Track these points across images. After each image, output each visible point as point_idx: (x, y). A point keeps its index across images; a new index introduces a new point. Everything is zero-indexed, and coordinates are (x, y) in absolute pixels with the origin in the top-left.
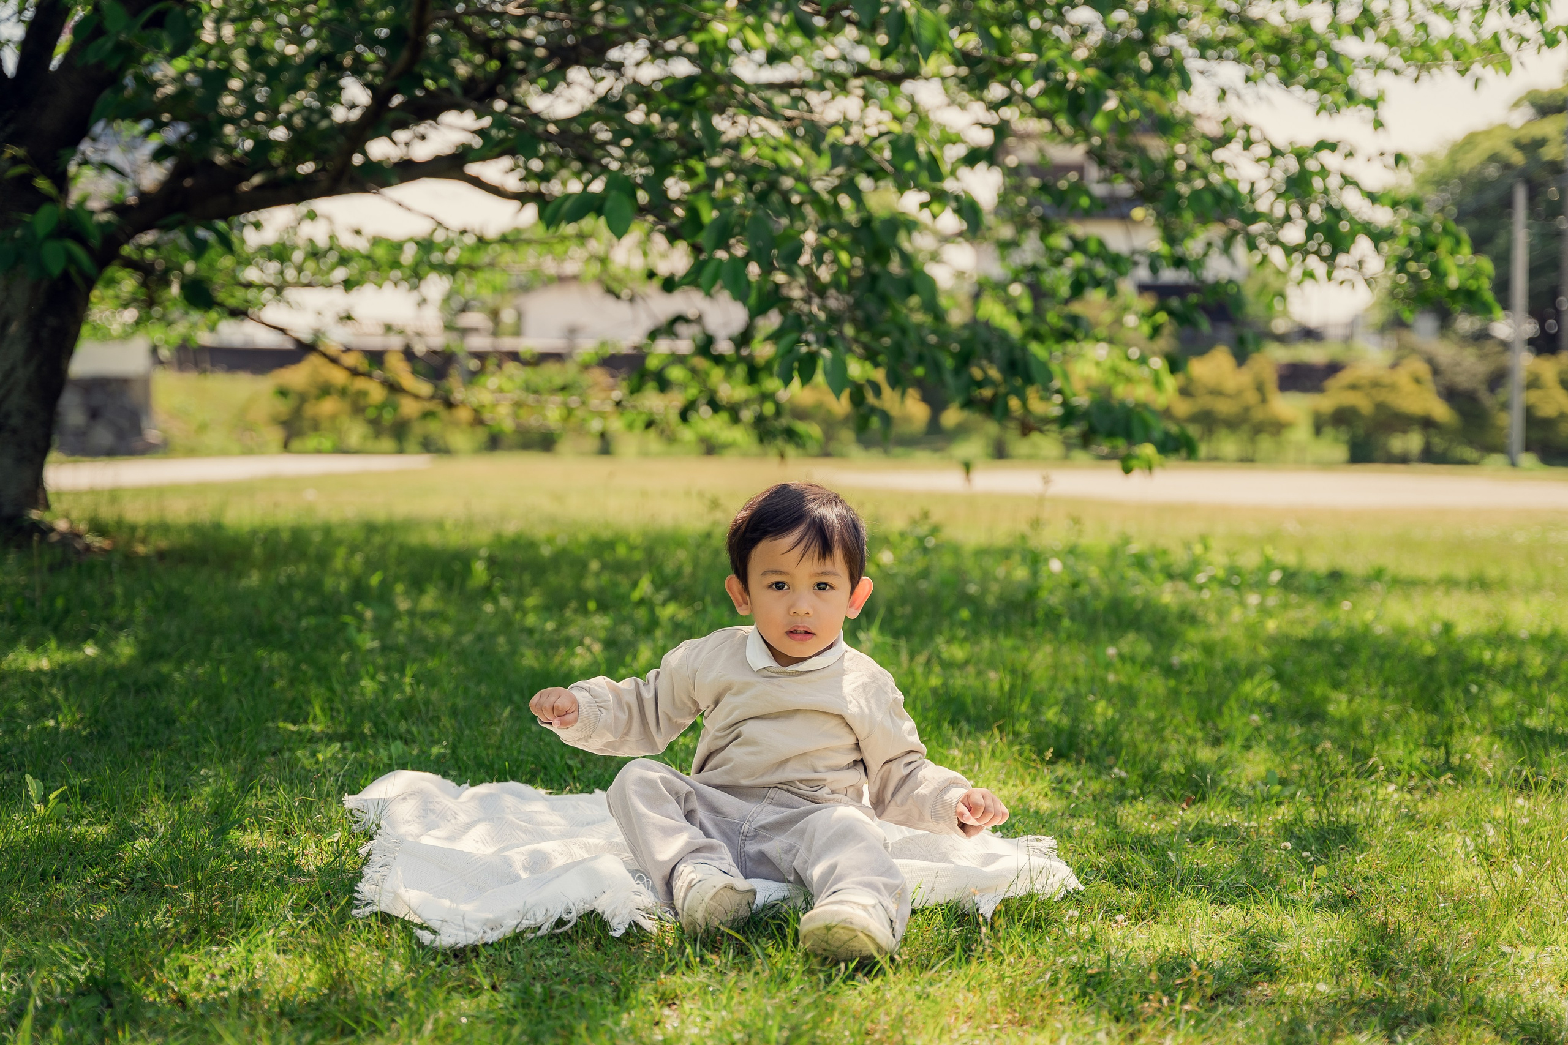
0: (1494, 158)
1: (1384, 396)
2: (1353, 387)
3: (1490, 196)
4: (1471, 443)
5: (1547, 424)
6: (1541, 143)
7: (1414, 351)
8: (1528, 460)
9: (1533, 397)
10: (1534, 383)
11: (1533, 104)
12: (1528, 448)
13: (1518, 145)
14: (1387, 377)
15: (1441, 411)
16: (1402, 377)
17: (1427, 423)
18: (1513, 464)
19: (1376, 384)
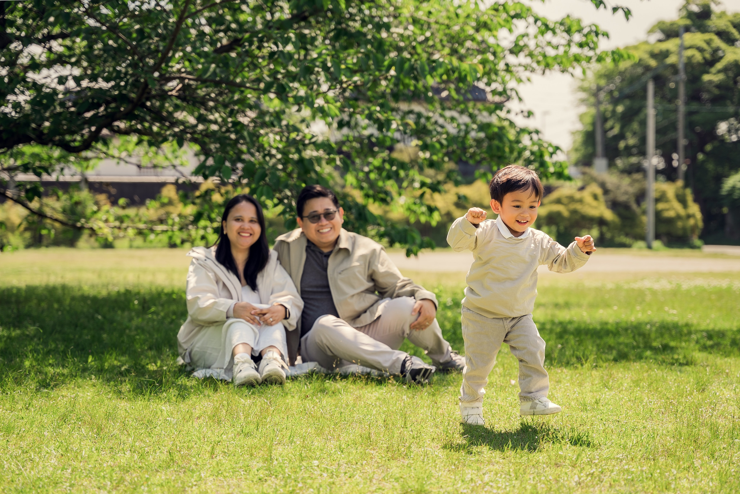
0: (640, 63)
1: (578, 207)
2: (558, 201)
3: (637, 86)
4: (627, 235)
5: (670, 221)
6: (666, 54)
7: (594, 179)
8: (657, 244)
9: (661, 206)
10: (661, 198)
11: (663, 31)
12: (657, 237)
13: (653, 55)
14: (578, 195)
15: (609, 215)
16: (586, 195)
17: (601, 222)
18: (649, 247)
19: (571, 199)
